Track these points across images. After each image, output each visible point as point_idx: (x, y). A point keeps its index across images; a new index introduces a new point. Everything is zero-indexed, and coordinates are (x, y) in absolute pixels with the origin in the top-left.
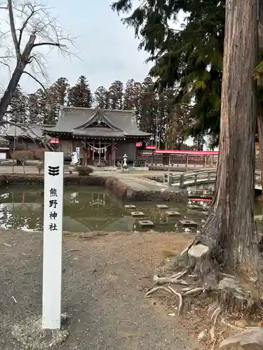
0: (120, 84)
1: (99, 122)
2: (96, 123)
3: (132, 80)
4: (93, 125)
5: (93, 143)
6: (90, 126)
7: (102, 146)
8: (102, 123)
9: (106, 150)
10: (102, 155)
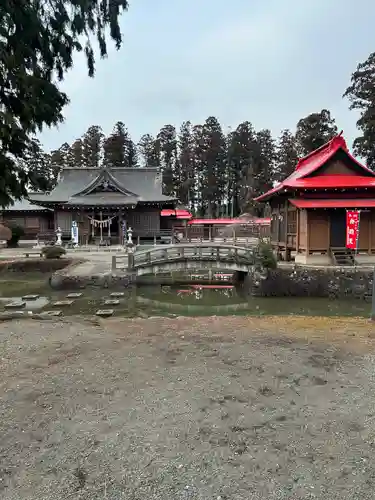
0: (171, 129)
1: (106, 185)
2: (102, 187)
3: (188, 122)
4: (98, 190)
5: (93, 213)
6: (94, 191)
7: (105, 218)
8: (109, 186)
9: (110, 223)
10: (105, 230)
